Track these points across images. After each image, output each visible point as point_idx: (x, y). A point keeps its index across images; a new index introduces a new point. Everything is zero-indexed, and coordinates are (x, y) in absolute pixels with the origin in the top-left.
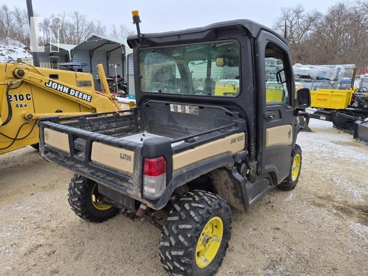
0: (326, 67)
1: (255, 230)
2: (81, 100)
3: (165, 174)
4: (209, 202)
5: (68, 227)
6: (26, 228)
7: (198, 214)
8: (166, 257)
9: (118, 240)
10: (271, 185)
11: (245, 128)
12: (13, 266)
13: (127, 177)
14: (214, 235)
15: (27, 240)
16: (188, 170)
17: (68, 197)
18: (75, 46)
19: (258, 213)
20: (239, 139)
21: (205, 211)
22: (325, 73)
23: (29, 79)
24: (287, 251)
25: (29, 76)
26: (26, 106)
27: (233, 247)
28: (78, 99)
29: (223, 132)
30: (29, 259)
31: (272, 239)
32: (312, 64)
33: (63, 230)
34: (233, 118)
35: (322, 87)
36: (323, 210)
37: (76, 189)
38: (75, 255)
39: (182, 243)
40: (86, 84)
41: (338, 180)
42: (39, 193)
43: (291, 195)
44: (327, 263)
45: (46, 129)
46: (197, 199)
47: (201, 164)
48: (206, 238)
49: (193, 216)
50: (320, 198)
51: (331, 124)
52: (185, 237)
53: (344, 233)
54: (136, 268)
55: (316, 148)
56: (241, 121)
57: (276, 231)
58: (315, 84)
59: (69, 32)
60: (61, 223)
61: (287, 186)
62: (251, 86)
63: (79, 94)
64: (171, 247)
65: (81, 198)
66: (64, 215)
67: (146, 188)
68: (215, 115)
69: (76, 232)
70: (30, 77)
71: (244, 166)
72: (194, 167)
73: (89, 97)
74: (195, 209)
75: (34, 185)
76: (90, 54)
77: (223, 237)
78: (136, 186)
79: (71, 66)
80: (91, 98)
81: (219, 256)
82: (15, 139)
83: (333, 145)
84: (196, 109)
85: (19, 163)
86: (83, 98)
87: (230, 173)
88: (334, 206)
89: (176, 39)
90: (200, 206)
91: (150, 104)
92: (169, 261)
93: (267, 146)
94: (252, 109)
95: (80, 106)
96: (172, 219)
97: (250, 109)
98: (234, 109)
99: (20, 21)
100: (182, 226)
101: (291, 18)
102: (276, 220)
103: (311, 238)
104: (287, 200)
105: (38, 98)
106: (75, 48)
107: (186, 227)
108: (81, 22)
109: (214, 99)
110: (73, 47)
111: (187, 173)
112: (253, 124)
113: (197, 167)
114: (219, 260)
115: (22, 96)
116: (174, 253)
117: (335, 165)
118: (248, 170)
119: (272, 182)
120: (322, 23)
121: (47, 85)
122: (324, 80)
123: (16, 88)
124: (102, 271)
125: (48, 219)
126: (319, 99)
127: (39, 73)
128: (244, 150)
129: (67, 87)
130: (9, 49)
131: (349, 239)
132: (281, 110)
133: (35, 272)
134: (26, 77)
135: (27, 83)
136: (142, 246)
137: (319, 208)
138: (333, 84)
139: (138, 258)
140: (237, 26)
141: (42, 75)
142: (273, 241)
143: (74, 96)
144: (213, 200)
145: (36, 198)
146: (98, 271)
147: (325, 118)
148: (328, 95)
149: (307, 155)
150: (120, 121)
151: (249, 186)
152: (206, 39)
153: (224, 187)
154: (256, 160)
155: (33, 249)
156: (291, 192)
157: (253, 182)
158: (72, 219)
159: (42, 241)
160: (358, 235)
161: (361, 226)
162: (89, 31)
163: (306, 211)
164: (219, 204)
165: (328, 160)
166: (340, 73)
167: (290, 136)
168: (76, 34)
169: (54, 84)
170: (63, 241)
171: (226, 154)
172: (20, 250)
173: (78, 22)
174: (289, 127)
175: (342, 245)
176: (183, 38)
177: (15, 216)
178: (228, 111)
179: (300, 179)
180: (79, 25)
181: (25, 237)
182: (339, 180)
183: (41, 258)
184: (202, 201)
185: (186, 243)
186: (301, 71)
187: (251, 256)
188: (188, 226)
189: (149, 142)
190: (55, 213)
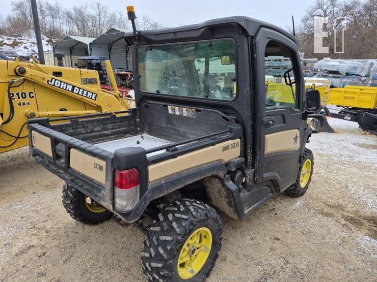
0: (358, 62)
1: (252, 238)
2: (85, 98)
3: (139, 186)
4: (194, 213)
5: (63, 229)
6: (22, 228)
7: (180, 226)
8: (146, 268)
9: (110, 244)
10: (272, 192)
11: (241, 134)
12: (3, 267)
13: (100, 188)
14: (203, 245)
15: (21, 240)
16: (169, 181)
17: (63, 199)
18: (94, 39)
19: (259, 220)
20: (233, 146)
21: (188, 222)
22: (355, 68)
23: (31, 77)
24: (283, 264)
25: (31, 73)
26: (29, 104)
27: (226, 257)
28: (82, 97)
29: (213, 139)
30: (20, 259)
31: (268, 250)
32: (341, 59)
33: (57, 232)
34: (230, 123)
35: (351, 84)
36: (330, 220)
37: (69, 192)
38: (65, 258)
39: (161, 255)
40: (91, 81)
41: (353, 187)
42: (41, 192)
43: (299, 202)
44: (324, 278)
45: (33, 132)
46: (182, 208)
47: (185, 174)
48: (192, 249)
49: (175, 227)
50: (330, 206)
51: (356, 125)
52: (165, 249)
53: (349, 247)
54: (123, 274)
55: (336, 151)
56: (237, 127)
57: (275, 241)
58: (344, 80)
59: (91, 24)
60: (56, 224)
61: (295, 192)
62: (247, 89)
63: (83, 92)
64: (151, 259)
65: (74, 201)
66: (61, 216)
67: (117, 200)
68: (211, 119)
69: (70, 234)
70: (31, 75)
71: (238, 174)
72: (175, 177)
73: (94, 95)
74: (178, 220)
75: (37, 183)
76: (109, 48)
77: (212, 247)
78: (108, 198)
79: (90, 60)
80: (96, 96)
81: (206, 267)
82: (18, 138)
83: (356, 148)
84: (193, 112)
85: (27, 160)
86: (88, 96)
87: (222, 181)
88: (343, 216)
89: (172, 36)
90: (184, 217)
91: (149, 105)
92: (149, 272)
93: (266, 152)
94: (249, 114)
95: (86, 105)
96: (154, 230)
97: (246, 114)
98: (231, 113)
99: (43, 13)
100: (162, 238)
101: (325, 7)
102: (277, 229)
103: (311, 250)
104: (294, 207)
105: (41, 96)
106: (94, 42)
107: (167, 239)
108: (102, 14)
109: (211, 102)
110: (92, 40)
111: (166, 184)
112: (250, 130)
113: (178, 177)
114: (207, 271)
115: (25, 94)
116: (153, 265)
117: (353, 170)
118: (244, 178)
119: (274, 190)
120: (359, 12)
121: (50, 82)
122: (355, 76)
123: (18, 86)
124: (88, 275)
125: (45, 219)
126: (345, 97)
127: (42, 71)
128: (240, 157)
129: (70, 85)
130: (32, 41)
131: (352, 254)
132: (284, 114)
133: (23, 274)
134: (27, 75)
135: (29, 81)
136: (132, 251)
137: (326, 218)
138: (364, 80)
139: (126, 263)
140: (232, 24)
141: (44, 72)
142: (270, 252)
143: (78, 94)
144: (199, 211)
145: (37, 197)
146: (84, 276)
147: (349, 118)
148: (356, 93)
149: (324, 158)
150: (118, 123)
151: (244, 194)
152: (202, 37)
153: (217, 195)
154: (253, 167)
155: (25, 250)
156: (299, 198)
157: (249, 191)
158: (68, 220)
159: (35, 242)
160: (364, 249)
161: (369, 239)
162: (110, 23)
163: (312, 220)
164: (206, 215)
165: (347, 164)
166: (372, 68)
167: (296, 141)
168: (98, 26)
169: (57, 81)
170: (56, 242)
171: (216, 162)
172: (13, 250)
173: (100, 14)
174: (296, 132)
175: (343, 260)
176: (179, 36)
177: (14, 215)
178: (224, 115)
179: (311, 184)
180: (101, 17)
181: (20, 237)
182: (355, 187)
183: (31, 259)
184: (187, 211)
185: (165, 256)
186: (329, 66)
187: (243, 267)
188: (169, 238)
189: (121, 152)
190: (53, 213)
